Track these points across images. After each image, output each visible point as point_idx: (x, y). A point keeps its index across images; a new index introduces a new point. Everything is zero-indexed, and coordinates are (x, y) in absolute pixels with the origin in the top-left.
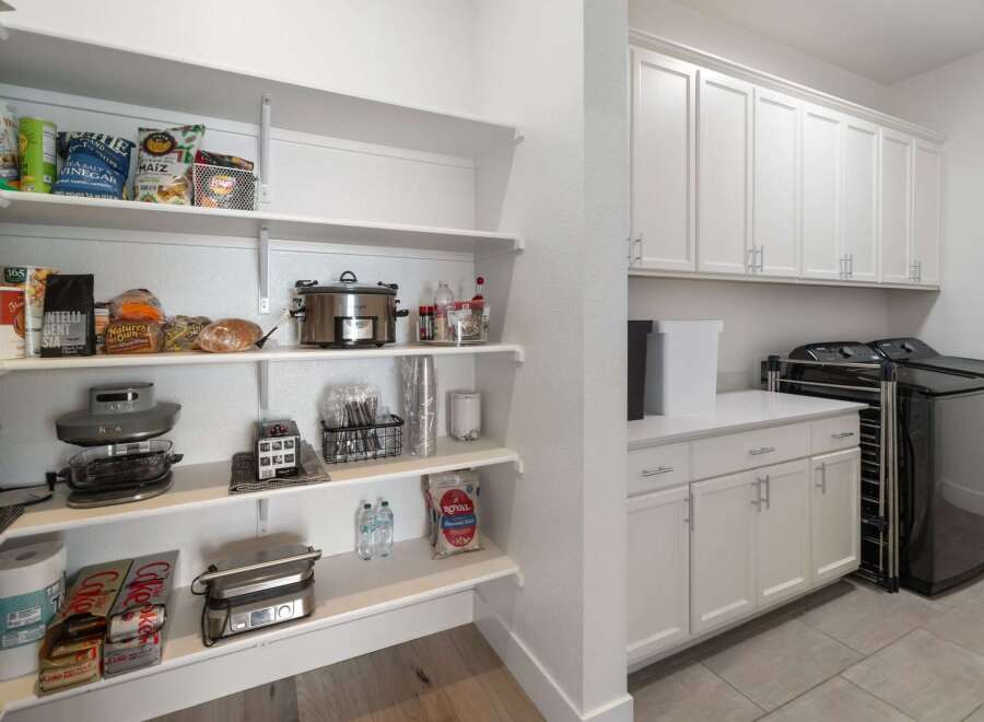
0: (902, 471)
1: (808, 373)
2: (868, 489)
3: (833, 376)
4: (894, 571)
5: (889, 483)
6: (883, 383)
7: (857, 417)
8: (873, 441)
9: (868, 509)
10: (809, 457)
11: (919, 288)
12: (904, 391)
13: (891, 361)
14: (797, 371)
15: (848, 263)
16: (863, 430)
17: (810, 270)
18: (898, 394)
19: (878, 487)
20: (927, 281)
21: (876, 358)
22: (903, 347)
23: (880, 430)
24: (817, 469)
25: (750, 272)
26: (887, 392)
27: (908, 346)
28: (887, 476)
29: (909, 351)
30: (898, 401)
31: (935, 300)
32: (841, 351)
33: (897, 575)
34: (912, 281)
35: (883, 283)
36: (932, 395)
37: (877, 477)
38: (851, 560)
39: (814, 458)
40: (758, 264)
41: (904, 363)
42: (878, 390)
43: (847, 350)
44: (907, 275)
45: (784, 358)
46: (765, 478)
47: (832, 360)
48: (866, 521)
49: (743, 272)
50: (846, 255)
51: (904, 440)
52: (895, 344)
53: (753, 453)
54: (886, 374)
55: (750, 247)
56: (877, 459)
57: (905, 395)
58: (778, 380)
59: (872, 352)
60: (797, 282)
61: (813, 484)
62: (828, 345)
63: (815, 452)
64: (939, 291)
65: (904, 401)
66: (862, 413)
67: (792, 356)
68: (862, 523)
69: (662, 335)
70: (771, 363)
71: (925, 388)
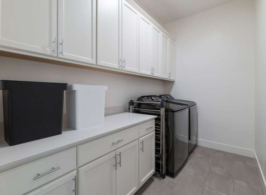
0: (166, 136)
1: (142, 106)
2: (157, 145)
3: (149, 107)
4: (164, 172)
5: (163, 142)
6: (161, 108)
7: (154, 121)
8: (159, 128)
9: (157, 151)
10: (138, 139)
11: (170, 80)
12: (167, 111)
13: (164, 101)
14: (139, 105)
15: (153, 70)
16: (156, 124)
17: (142, 71)
18: (165, 112)
19: (160, 144)
20: (172, 78)
21: (160, 100)
22: (167, 97)
23: (160, 124)
24: (141, 143)
25: (121, 68)
26: (162, 111)
27: (168, 97)
28: (162, 140)
29: (168, 98)
30: (165, 114)
31: (173, 84)
32: (151, 98)
33: (165, 172)
34: (169, 78)
35: (162, 78)
36: (174, 112)
37: (160, 140)
38: (153, 171)
39: (140, 139)
40: (123, 66)
41: (167, 101)
42: (160, 111)
43: (153, 98)
44: (168, 76)
45: (135, 101)
46: (119, 153)
47: (149, 101)
48: (157, 156)
49: (118, 68)
50: (152, 68)
51: (167, 127)
52: (165, 96)
53: (113, 144)
54: (162, 106)
55: (120, 59)
56: (159, 134)
57: (167, 112)
58: (133, 108)
59: (160, 98)
60: (138, 74)
61: (140, 149)
62: (148, 97)
63: (140, 137)
64: (174, 82)
65: (167, 114)
66: (156, 119)
67: (138, 100)
68: (156, 157)
69: (75, 91)
70: (131, 103)
71: (172, 110)
